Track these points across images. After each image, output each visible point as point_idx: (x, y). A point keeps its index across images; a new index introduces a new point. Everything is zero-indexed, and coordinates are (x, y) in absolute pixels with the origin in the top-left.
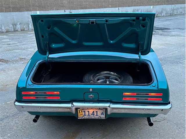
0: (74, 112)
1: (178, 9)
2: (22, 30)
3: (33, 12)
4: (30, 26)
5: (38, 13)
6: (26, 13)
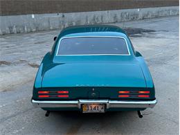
3: (28, 16)
4: (26, 29)
5: (33, 16)
6: (21, 16)
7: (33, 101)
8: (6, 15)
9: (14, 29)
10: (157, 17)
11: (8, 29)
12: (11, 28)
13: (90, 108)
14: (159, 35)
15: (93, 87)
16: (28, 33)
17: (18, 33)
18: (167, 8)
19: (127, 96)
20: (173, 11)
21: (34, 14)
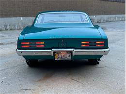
0: (52, 55)
1: (110, 18)
2: (10, 29)
3: (18, 18)
4: (16, 27)
5: (22, 18)
6: (13, 18)
7: (18, 50)
8: (3, 17)
9: (8, 27)
10: (107, 22)
11: (3, 26)
12: (6, 26)
13: (60, 56)
14: (109, 30)
15: (63, 39)
16: (17, 29)
17: (11, 29)
18: (114, 16)
19: (88, 46)
20: (118, 18)
21: (22, 17)
